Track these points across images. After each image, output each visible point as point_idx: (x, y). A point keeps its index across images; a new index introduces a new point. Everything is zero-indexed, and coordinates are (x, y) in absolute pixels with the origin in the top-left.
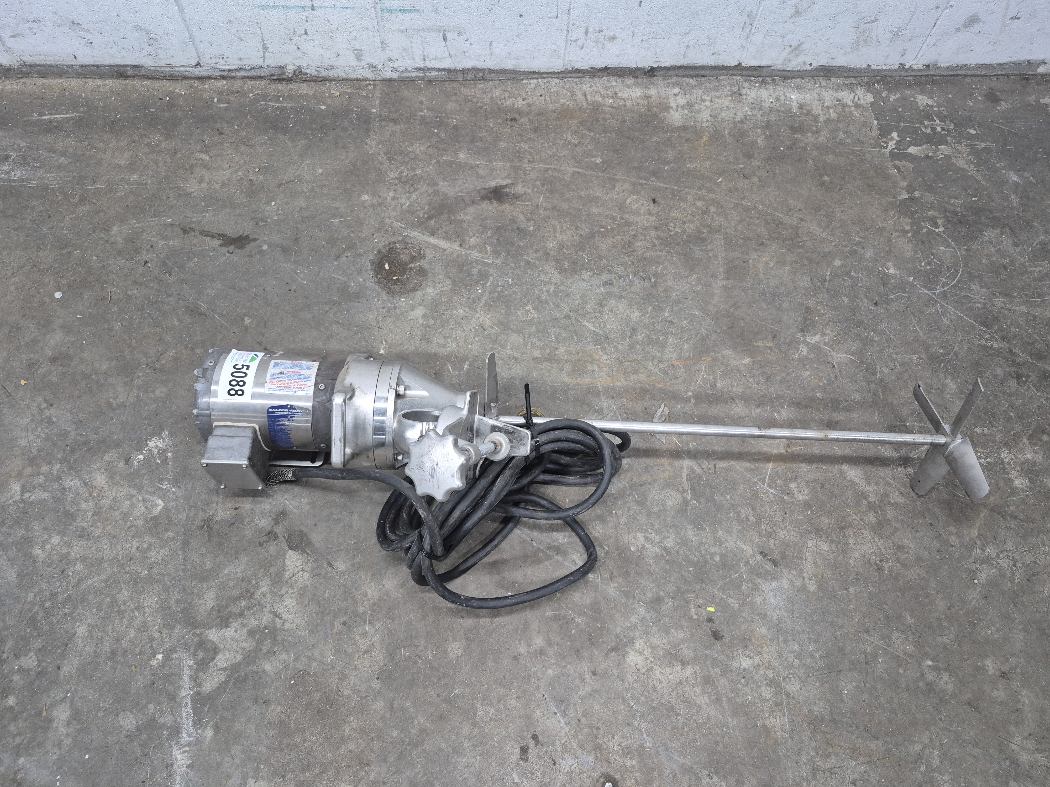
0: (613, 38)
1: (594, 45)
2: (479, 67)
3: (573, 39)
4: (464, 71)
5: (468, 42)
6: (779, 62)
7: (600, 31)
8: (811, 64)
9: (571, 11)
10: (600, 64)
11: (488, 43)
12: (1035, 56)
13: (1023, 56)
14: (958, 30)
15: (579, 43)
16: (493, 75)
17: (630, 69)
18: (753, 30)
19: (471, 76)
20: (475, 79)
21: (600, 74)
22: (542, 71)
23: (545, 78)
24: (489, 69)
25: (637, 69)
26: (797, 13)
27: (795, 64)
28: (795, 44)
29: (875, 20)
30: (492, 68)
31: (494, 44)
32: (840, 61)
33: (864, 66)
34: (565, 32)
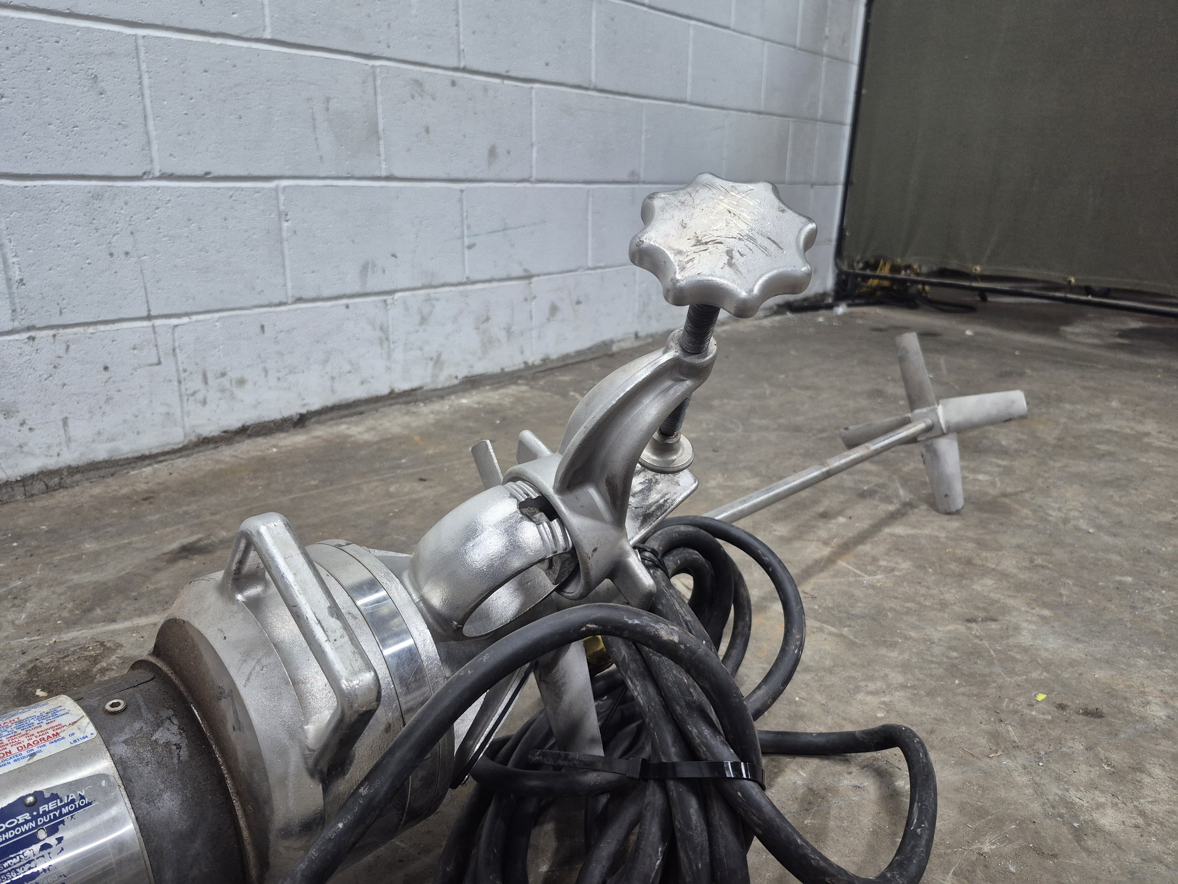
0: (241, 382)
1: (219, 395)
2: (51, 467)
3: (190, 392)
4: (26, 481)
5: (25, 428)
6: (428, 380)
7: (223, 375)
8: (456, 377)
9: (178, 351)
10: (234, 422)
11: (60, 423)
12: (606, 336)
13: (598, 339)
14: (548, 320)
15: (200, 396)
16: (78, 477)
17: (274, 422)
18: (392, 346)
19: (39, 486)
20: (49, 490)
21: (237, 438)
22: (155, 451)
23: (161, 462)
24: (69, 467)
25: (284, 420)
26: (424, 320)
27: (443, 380)
28: (434, 355)
29: (488, 319)
30: (73, 464)
31: (70, 422)
32: (479, 368)
33: (499, 370)
34: (176, 383)
